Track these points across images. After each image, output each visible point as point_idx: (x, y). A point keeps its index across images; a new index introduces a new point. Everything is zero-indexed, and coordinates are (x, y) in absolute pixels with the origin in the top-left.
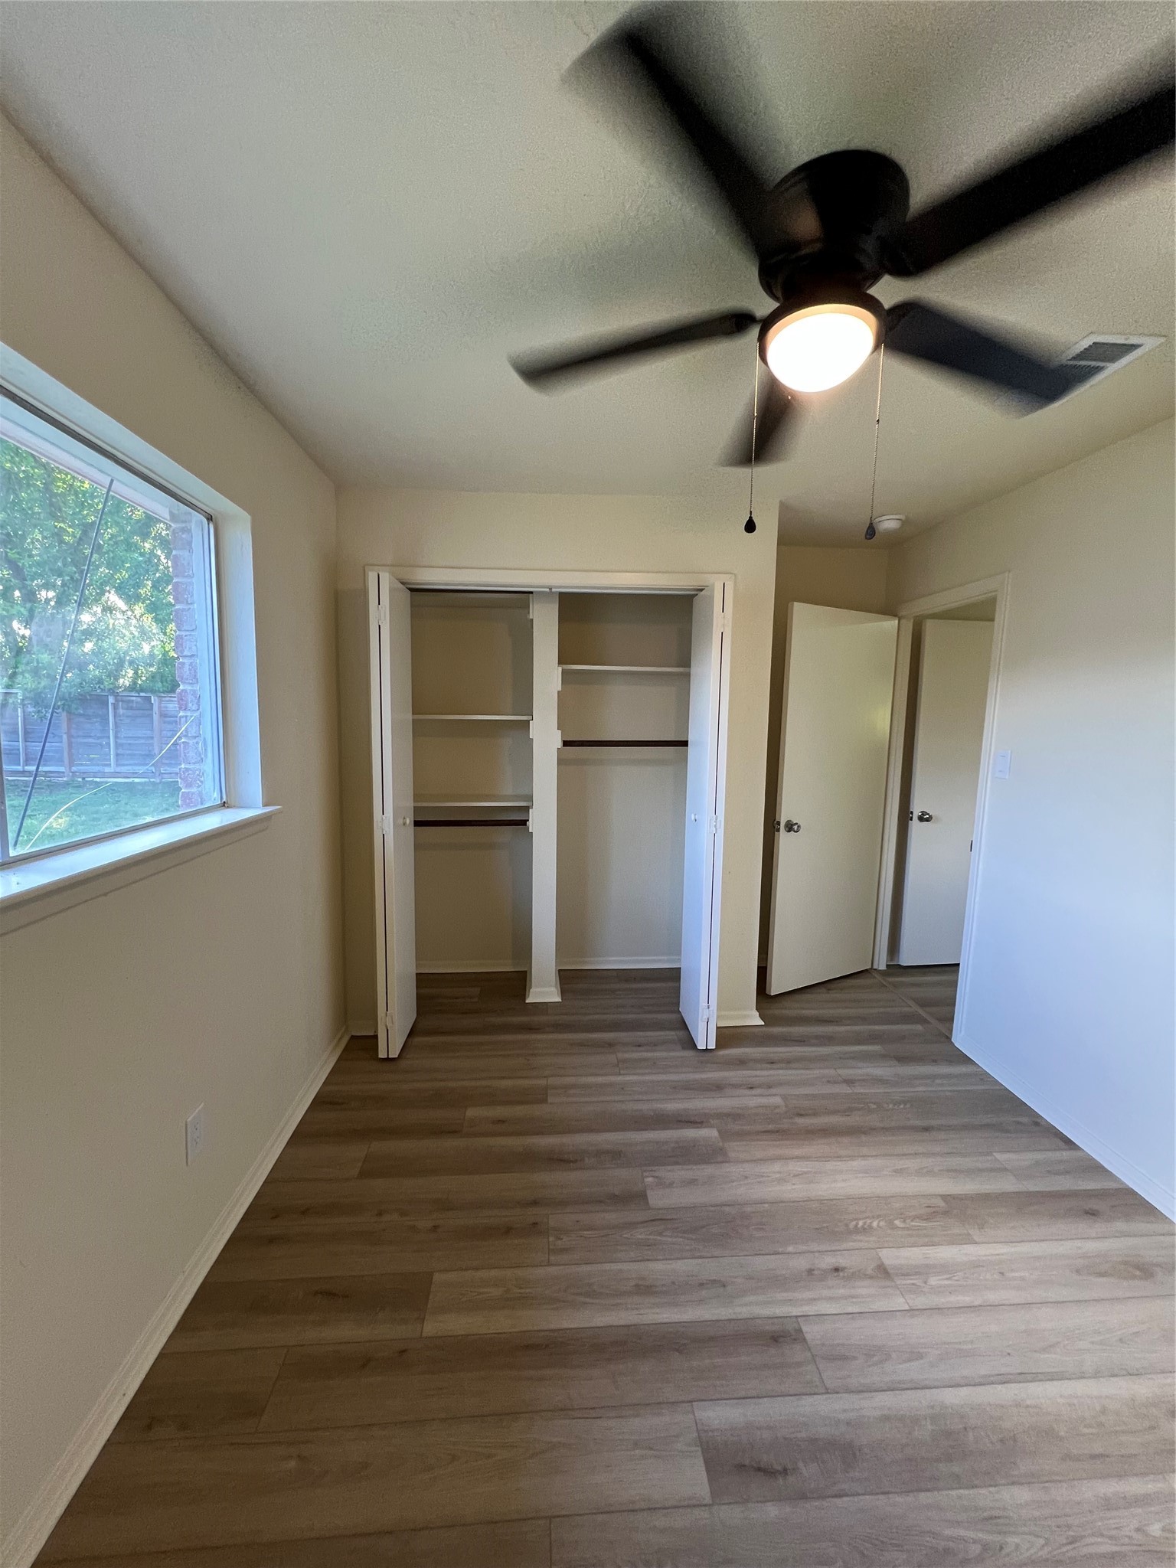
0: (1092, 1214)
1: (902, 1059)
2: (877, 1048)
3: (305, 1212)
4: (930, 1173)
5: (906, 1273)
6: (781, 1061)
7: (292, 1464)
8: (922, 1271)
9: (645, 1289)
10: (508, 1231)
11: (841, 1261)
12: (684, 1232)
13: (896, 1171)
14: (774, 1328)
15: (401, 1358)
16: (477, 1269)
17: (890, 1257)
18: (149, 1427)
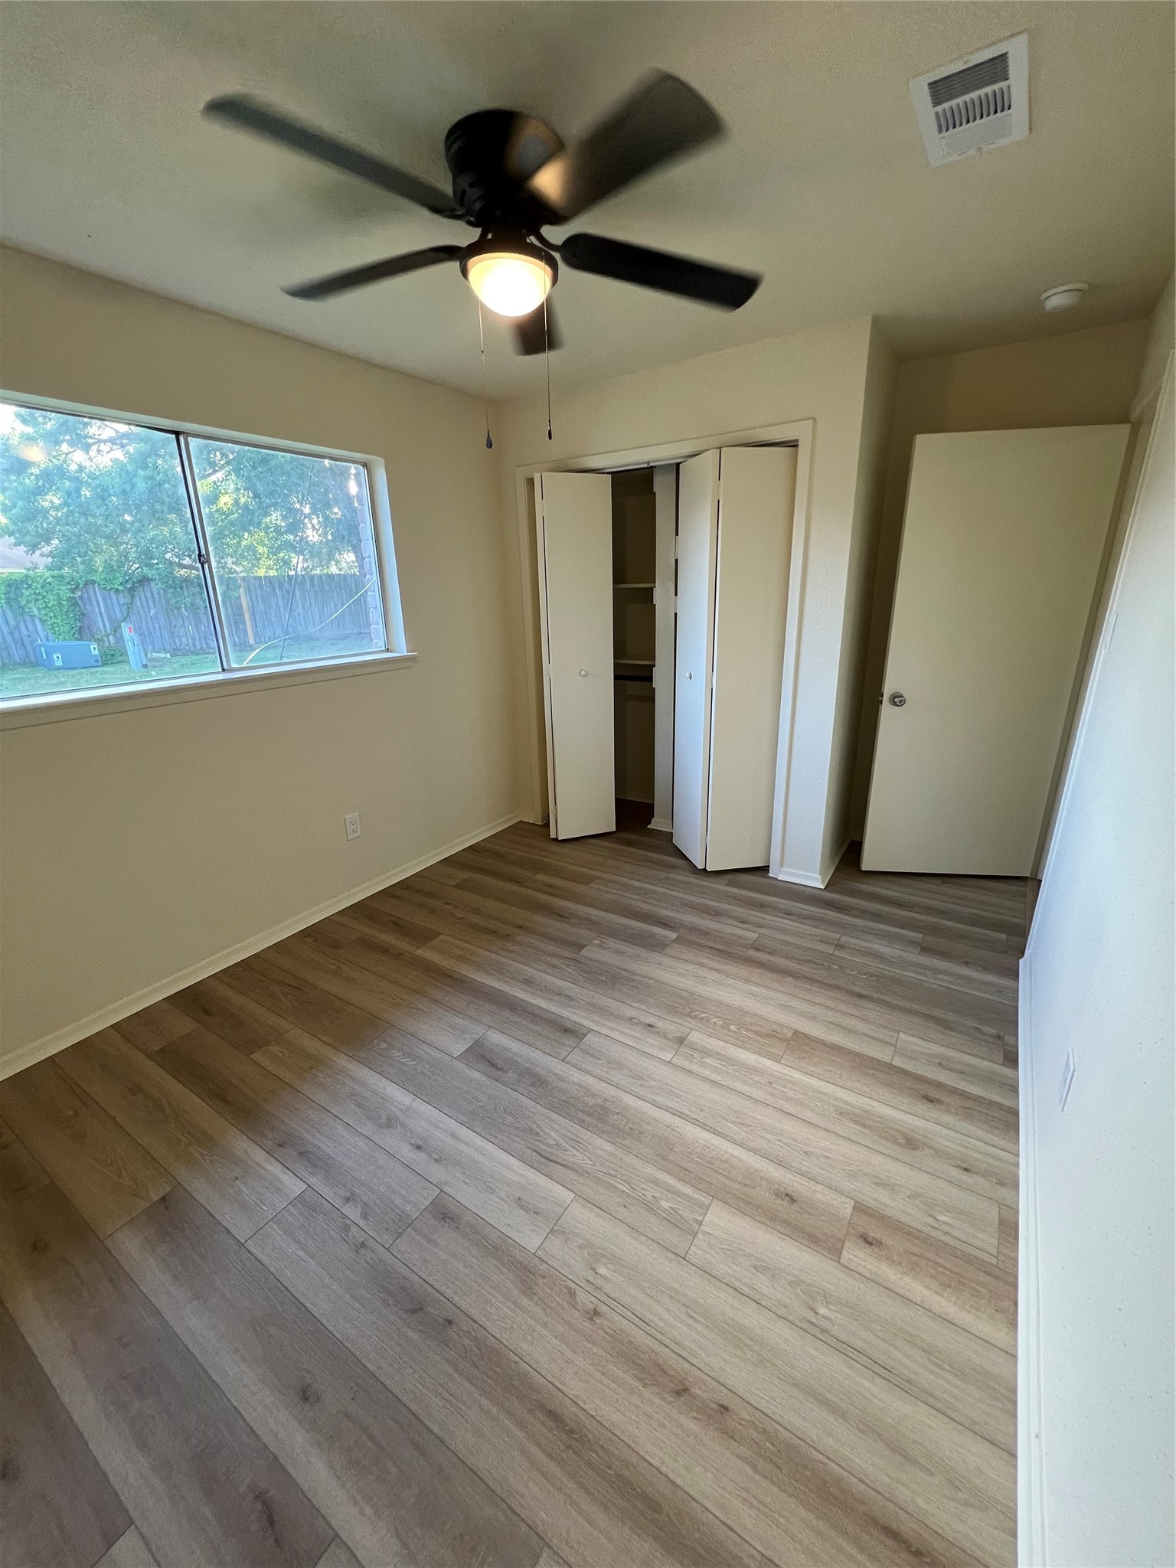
0: (929, 1100)
1: (925, 950)
2: (917, 936)
3: (418, 891)
4: (813, 1018)
5: (693, 1047)
6: (798, 915)
7: (333, 967)
8: (707, 1052)
9: (528, 982)
10: (493, 932)
11: (659, 1023)
12: (582, 971)
13: (782, 1005)
14: (570, 1026)
15: (398, 956)
16: (461, 940)
17: (697, 1037)
18: (306, 937)
